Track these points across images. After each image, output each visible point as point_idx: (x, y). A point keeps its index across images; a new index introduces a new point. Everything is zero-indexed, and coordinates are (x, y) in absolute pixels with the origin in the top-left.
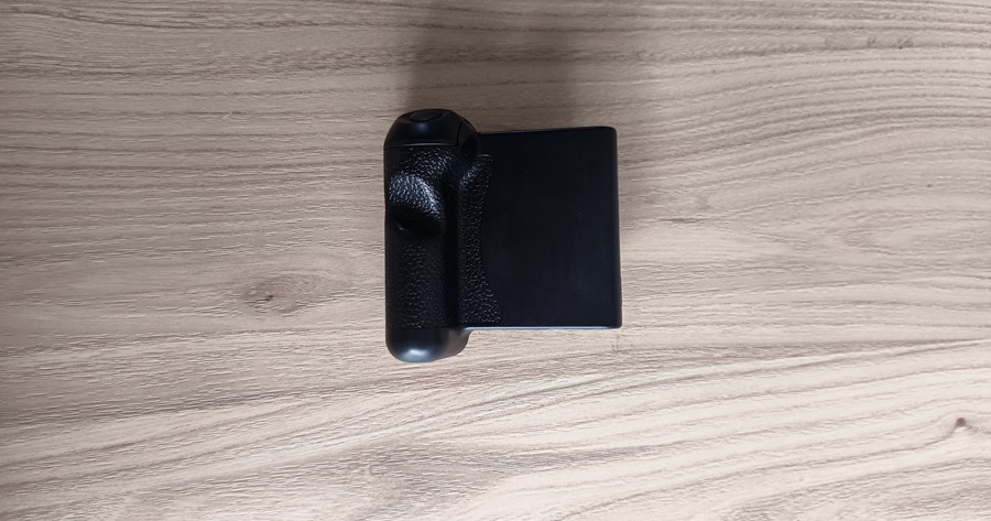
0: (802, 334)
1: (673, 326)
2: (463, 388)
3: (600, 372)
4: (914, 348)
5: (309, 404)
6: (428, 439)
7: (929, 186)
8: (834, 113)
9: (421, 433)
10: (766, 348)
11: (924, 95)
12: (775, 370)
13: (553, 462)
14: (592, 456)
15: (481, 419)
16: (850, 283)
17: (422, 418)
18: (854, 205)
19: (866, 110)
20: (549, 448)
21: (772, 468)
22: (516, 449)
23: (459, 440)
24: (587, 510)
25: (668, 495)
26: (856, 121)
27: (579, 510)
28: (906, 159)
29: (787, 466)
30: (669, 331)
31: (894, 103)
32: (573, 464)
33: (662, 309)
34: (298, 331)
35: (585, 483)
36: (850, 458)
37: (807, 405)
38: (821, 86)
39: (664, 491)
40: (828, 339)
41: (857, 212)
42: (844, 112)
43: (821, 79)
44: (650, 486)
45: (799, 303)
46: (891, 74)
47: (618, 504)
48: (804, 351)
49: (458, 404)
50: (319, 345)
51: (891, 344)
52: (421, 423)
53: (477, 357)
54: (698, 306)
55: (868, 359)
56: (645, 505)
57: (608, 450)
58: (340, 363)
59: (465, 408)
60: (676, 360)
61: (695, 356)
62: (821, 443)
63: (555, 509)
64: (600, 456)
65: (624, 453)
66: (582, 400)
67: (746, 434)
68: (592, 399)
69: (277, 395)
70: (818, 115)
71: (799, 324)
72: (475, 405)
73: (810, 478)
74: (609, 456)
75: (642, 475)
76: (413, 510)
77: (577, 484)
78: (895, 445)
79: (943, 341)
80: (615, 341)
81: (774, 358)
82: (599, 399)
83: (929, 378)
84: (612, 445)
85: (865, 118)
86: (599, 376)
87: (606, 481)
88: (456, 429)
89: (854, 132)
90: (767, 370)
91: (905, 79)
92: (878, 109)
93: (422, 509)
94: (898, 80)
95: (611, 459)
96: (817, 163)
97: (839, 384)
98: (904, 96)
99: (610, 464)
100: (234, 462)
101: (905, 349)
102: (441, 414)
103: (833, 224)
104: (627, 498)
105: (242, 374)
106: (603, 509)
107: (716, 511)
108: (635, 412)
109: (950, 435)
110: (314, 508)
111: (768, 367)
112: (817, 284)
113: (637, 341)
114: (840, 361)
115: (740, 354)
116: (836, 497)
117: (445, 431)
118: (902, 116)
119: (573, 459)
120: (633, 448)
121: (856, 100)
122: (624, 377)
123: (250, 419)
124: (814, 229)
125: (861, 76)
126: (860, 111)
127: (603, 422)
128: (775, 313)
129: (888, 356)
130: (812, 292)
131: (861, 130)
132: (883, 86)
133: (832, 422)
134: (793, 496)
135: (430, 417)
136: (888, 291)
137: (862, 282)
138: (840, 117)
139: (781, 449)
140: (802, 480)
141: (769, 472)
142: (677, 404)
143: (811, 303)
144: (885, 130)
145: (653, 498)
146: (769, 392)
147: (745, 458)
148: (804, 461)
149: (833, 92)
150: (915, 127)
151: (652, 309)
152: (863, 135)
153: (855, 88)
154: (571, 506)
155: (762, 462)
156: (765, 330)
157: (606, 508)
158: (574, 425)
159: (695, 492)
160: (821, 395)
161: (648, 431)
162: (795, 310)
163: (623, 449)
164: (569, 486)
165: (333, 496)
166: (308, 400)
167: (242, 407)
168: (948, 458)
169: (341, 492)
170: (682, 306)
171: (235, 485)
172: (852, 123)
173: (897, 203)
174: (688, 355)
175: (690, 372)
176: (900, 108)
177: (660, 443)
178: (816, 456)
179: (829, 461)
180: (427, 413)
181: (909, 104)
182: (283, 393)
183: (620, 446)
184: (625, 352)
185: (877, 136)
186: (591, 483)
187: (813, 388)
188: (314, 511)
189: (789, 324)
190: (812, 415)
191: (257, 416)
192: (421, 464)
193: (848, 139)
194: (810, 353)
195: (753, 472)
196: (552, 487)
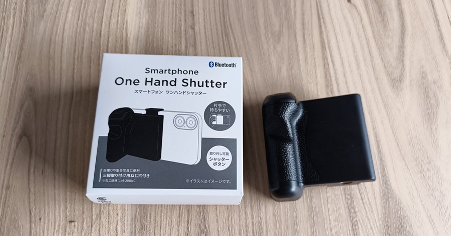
2: (356, 208)
4: (321, 17)
6: (380, 225)
7: (253, 8)
8: (224, 45)
9: (378, 228)
10: (326, 76)
11: (214, 7)
12: (335, 73)
13: (383, 168)
15: (369, 200)
16: (296, 41)
17: (371, 228)
18: (263, 38)
19: (222, 32)
21: (375, 76)
22: (380, 184)
23: (379, 210)
24: (401, 153)
26: (227, 35)
27: (402, 157)
28: (243, 17)
29: (374, 69)
31: (218, 20)
32: (383, 159)
35: (390, 153)
36: (368, 45)
37: (348, 61)
38: (212, 49)
39: (390, 120)
40: (320, 51)
41: (266, 38)
42: (223, 41)
43: (209, 49)
44: (388, 126)
45: (306, 62)
46: (206, 20)
47: (397, 140)
48: (326, 61)
49: (363, 212)
51: (320, 27)
52: (373, 228)
53: (342, 202)
55: (327, 36)
56: (396, 129)
59: (365, 208)
62: (363, 55)
64: (379, 147)
67: (362, 86)
70: (225, 51)
71: (315, 63)
72: (363, 203)
73: (378, 61)
74: (378, 144)
75: (384, 129)
76: (410, 231)
77: (391, 157)
78: (361, 27)
79: (317, 6)
81: (330, 73)
83: (333, 12)
84: (374, 142)
85: (225, 32)
87: (389, 145)
88: (374, 212)
89: (232, 37)
90: (336, 77)
91: (208, 14)
92: (221, 26)
93: (410, 227)
94: (208, 17)
96: (246, 52)
97: (339, 48)
98: (215, 15)
99: (381, 143)
101: (322, 21)
102: (368, 219)
103: (272, 47)
104: (394, 136)
106: (400, 146)
107: (395, 99)
109: (355, 6)
111: (334, 76)
112: (298, 55)
114: (329, 47)
115: (330, 88)
116: (384, 51)
117: (376, 217)
118: (224, 17)
120: (374, 133)
121: (217, 35)
124: (274, 55)
125: (207, 32)
126: (222, 34)
128: (311, 72)
129: (325, 27)
130: (301, 57)
131: (231, 34)
132: (211, 24)
133: (354, 51)
134: (385, 67)
135: (370, 224)
136: (298, 26)
137: (295, 37)
138: (225, 43)
139: (367, 72)
140: (378, 64)
141: (377, 77)
143: (305, 58)
144: (230, 24)
145: (393, 125)
146: (344, 76)
147: (373, 87)
148: (371, 63)
149: (214, 44)
150: (228, 12)
152: (233, 33)
153: (212, 35)
154: (400, 160)
155: (373, 79)
156: (319, 77)
159: (389, 108)
160: (343, 55)
162: (309, 65)
163: (375, 138)
164: (392, 161)
168: (364, 7)
172: (228, 37)
173: (261, 21)
176: (220, 18)
177: (371, 122)
178: (368, 58)
179: (370, 53)
180: (369, 226)
181: (218, 13)
185: (233, 27)
186: (390, 151)
187: (341, 58)
189: (315, 67)
190: (352, 59)
192: (391, 228)
193: (235, 40)
194: (327, 59)
195: (378, 83)
196: (394, 168)
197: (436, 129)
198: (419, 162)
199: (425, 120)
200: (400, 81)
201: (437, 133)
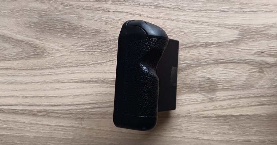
0: (10, 117)
1: (60, 126)
3: (89, 111)
5: (194, 112)
10: (25, 114)
12: (23, 105)
13: (110, 81)
14: (96, 82)
20: (111, 86)
21: (29, 69)
24: (100, 63)
25: (70, 65)
27: (103, 63)
29: (23, 69)
30: (61, 124)
32: (103, 79)
33: (63, 132)
34: (197, 139)
35: (99, 73)
37: (12, 90)
39: (71, 66)
44: (76, 68)
45: (10, 129)
47: (88, 64)
48: (11, 111)
50: (190, 133)
54: (49, 132)
56: (78, 62)
57: (89, 83)
58: (183, 125)
60: (60, 113)
61: (53, 114)
62: (9, 76)
63: (111, 65)
64: (93, 81)
65: (84, 81)
66: (97, 102)
68: (93, 102)
69: (206, 117)
71: (11, 121)
73: (15, 64)
74: (89, 81)
75: (78, 73)
77: (102, 72)
80: (83, 123)
81: (22, 110)
82: (91, 102)
84: (88, 85)
86: (90, 110)
87: (92, 72)
90: (26, 105)
95: (89, 80)
99: (90, 78)
100: (221, 95)
104: (85, 65)
105: (217, 125)
106: (94, 63)
107: (52, 57)
108: (78, 95)
110: (195, 76)
111: (25, 107)
113: (74, 122)
116: (6, 55)
119: (103, 81)
120: (80, 83)
122: (80, 109)
123: (215, 109)
127: (90, 93)
128: (21, 126)
134: (22, 58)
139: (24, 76)
140: (18, 63)
141: (30, 68)
142: (61, 97)
143: (6, 129)
145: (75, 64)
146: (26, 97)
147: (39, 74)
148: (16, 70)
151: (67, 133)
154: (105, 65)
155: (33, 72)
156: (25, 120)
157: (93, 63)
158: (101, 93)
159: (59, 64)
160: (6, 94)
161: (74, 88)
162: (12, 126)
163: (84, 83)
164: (105, 72)
165: (188, 79)
166: (195, 113)
167: (218, 114)
169: (185, 80)
170: (55, 133)
171: (222, 87)
174: (55, 114)
175: (55, 108)
177: (70, 83)
178: (11, 72)
179: (7, 69)
182: (203, 117)
183: (85, 84)
184: (79, 118)
186: (97, 72)
188: (195, 75)
189: (15, 122)
190: (11, 87)
191: (213, 110)
194: (8, 110)
195: (36, 69)
196: (111, 73)
197: (82, 27)
198: (108, 50)
199: (73, 34)
200: (36, 47)
201: (86, 27)
